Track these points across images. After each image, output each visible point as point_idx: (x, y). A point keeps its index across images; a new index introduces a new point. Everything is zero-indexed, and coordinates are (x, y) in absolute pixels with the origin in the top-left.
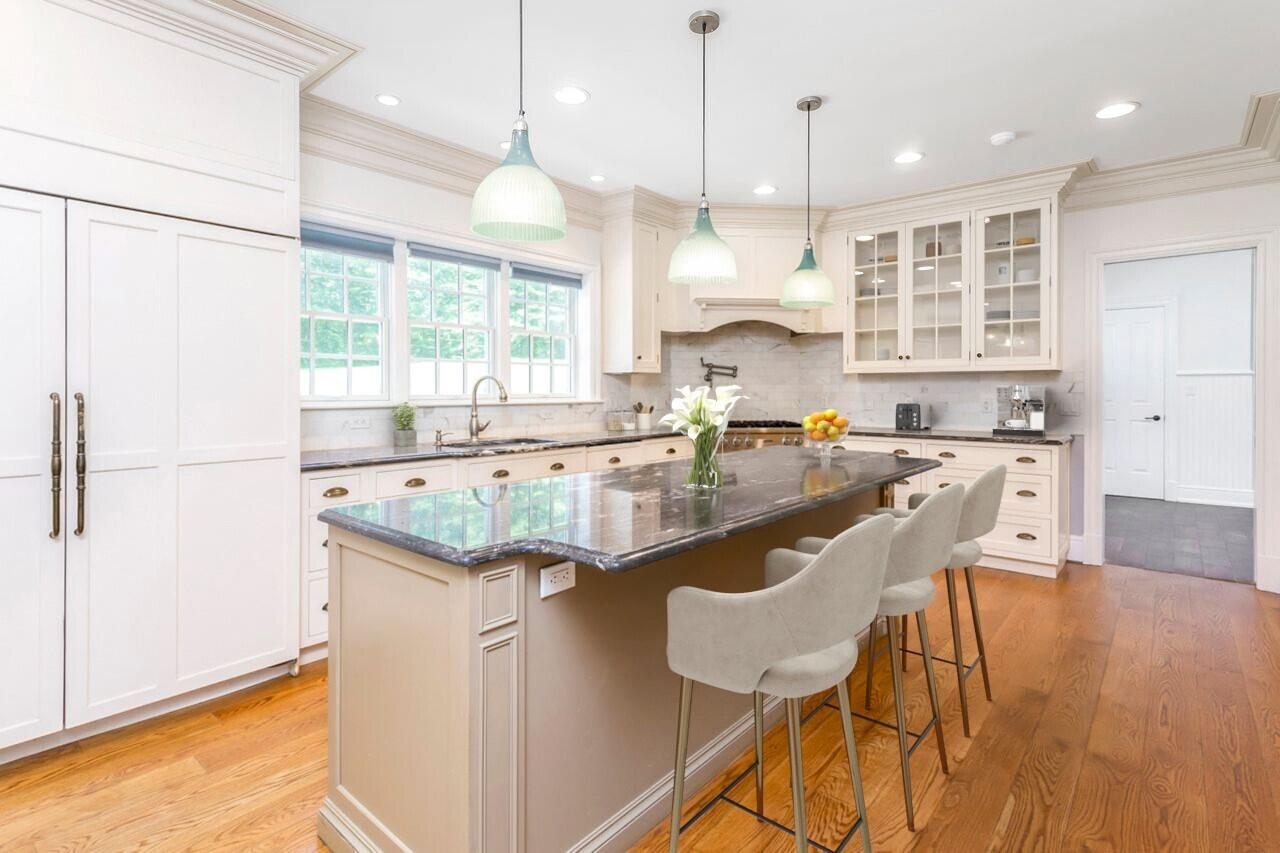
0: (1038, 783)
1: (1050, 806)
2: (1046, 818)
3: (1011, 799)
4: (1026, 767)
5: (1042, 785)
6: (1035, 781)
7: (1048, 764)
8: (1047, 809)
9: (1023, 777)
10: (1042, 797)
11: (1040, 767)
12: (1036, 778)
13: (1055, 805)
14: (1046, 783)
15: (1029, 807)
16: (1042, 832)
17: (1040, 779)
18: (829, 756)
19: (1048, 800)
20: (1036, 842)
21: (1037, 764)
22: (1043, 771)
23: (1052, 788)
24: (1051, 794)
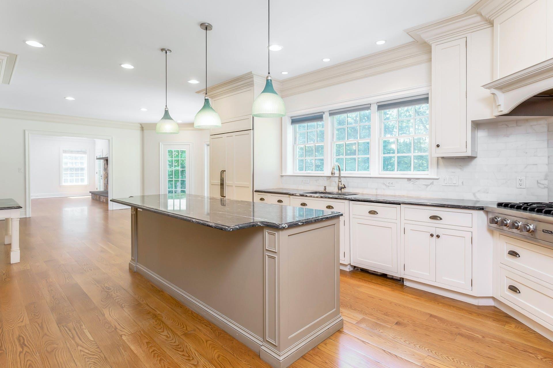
0: (89, 350)
1: (77, 347)
2: (76, 343)
3: (92, 339)
4: (100, 352)
5: (87, 351)
6: (91, 350)
7: (93, 360)
8: (78, 345)
9: (96, 348)
10: (83, 347)
11: (95, 356)
12: (91, 352)
13: (76, 348)
14: (86, 353)
15: (84, 341)
16: (73, 338)
17: (90, 352)
18: (154, 308)
19: (80, 348)
20: (72, 335)
21: (97, 357)
22: (91, 356)
23: (82, 353)
24: (81, 350)
